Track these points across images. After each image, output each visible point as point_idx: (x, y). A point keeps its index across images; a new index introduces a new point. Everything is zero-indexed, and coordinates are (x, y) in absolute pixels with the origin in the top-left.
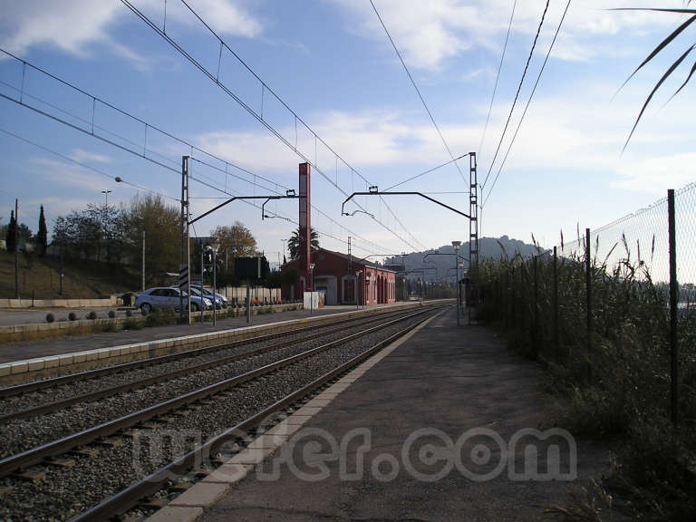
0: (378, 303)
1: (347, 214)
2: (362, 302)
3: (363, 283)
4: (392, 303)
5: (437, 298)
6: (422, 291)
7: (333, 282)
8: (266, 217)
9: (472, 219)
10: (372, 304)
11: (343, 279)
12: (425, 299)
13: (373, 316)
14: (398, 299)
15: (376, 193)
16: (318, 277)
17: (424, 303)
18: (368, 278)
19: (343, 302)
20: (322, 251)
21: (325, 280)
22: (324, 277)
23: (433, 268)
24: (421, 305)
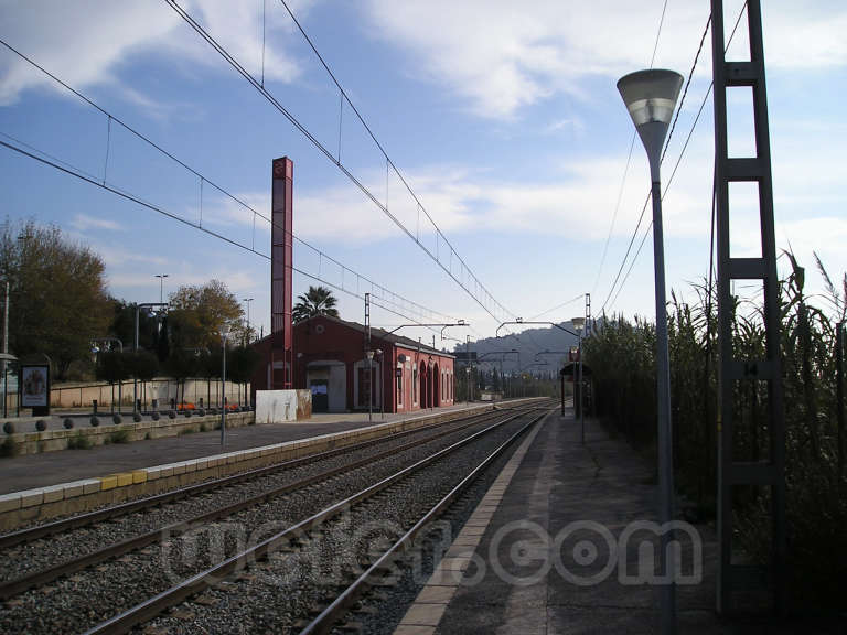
0: (423, 406)
2: (389, 408)
3: (391, 374)
4: (448, 406)
5: (520, 395)
6: (500, 386)
7: (339, 371)
10: (408, 410)
11: (356, 367)
12: (505, 397)
13: (406, 432)
14: (460, 397)
16: (313, 363)
17: (501, 404)
18: (400, 365)
19: (357, 407)
21: (326, 368)
22: (324, 363)
23: (514, 351)
24: (494, 408)
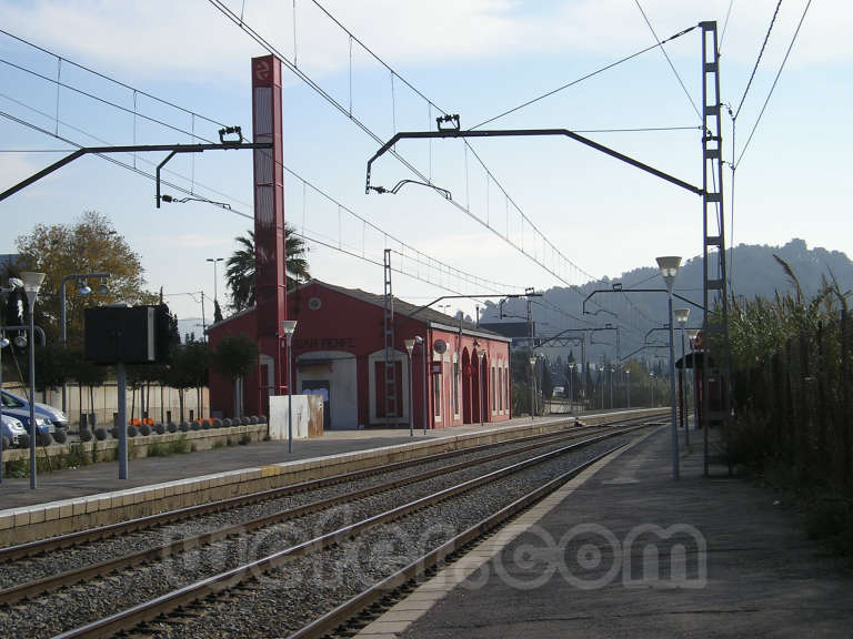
0: (466, 421)
1: (380, 190)
2: (422, 420)
3: (424, 369)
4: (501, 421)
5: (620, 405)
6: (583, 389)
7: (346, 367)
8: (168, 199)
9: (708, 197)
10: (449, 425)
11: (372, 359)
13: (454, 455)
14: (520, 406)
15: (456, 133)
16: (306, 356)
17: (588, 418)
18: (437, 357)
19: (373, 419)
20: (318, 288)
21: (327, 363)
22: (321, 355)
23: (609, 327)
24: (577, 424)
